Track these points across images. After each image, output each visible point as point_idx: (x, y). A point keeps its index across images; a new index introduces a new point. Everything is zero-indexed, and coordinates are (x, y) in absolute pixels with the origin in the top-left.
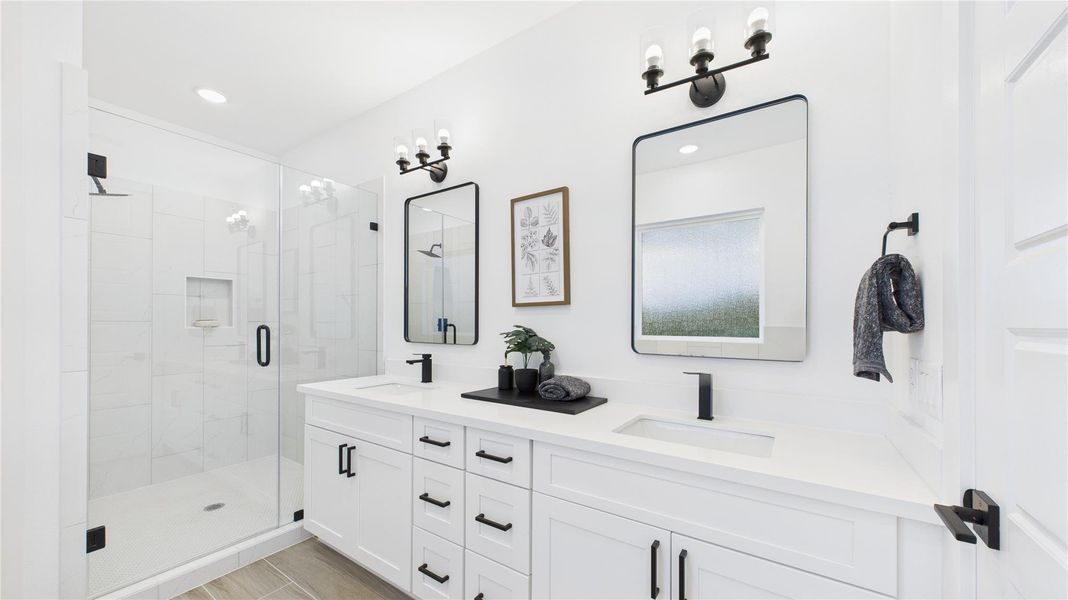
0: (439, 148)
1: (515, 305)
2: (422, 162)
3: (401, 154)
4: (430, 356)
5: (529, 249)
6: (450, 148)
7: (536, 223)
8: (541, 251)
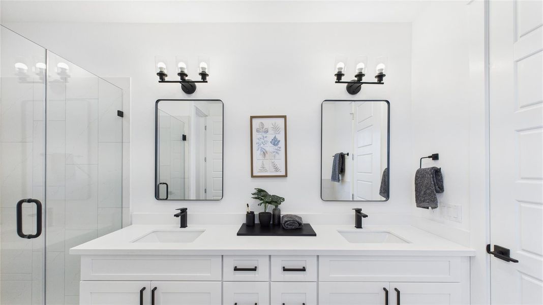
0: (200, 74)
1: (252, 176)
2: (182, 78)
3: (160, 68)
4: (186, 209)
5: (262, 145)
6: (208, 75)
7: (267, 132)
8: (269, 148)
